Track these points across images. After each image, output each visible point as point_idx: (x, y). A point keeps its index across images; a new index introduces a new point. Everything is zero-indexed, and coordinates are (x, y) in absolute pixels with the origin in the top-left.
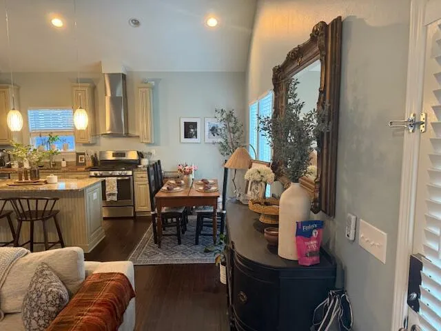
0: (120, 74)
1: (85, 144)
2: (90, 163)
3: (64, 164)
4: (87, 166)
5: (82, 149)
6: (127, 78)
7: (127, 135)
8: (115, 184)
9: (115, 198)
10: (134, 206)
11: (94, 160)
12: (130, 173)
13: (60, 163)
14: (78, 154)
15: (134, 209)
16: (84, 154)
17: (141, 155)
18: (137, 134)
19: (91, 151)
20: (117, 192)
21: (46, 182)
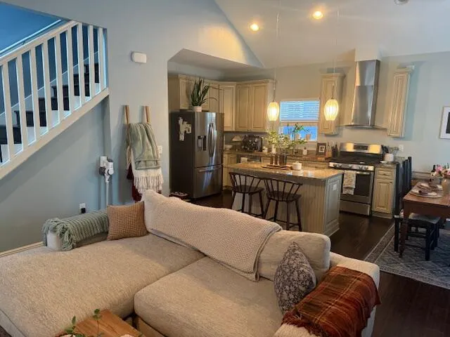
0: (374, 60)
1: (327, 135)
2: (329, 154)
3: (305, 152)
4: (327, 156)
5: (325, 140)
6: (381, 64)
7: (373, 127)
8: (354, 179)
9: (352, 192)
10: (371, 204)
11: (334, 150)
12: (371, 168)
13: (302, 151)
14: (319, 144)
15: (371, 208)
16: (324, 144)
17: (385, 150)
18: (384, 127)
19: (332, 142)
20: (354, 187)
21: (292, 169)
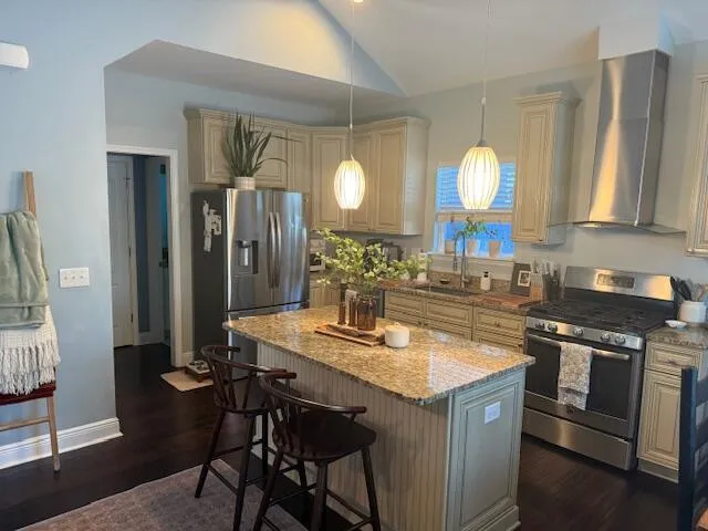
0: (651, 52)
2: (538, 293)
3: (485, 284)
4: (532, 298)
5: (529, 257)
6: (673, 65)
7: (647, 227)
8: (586, 367)
9: (581, 403)
10: (634, 441)
11: (552, 283)
12: (635, 342)
13: (478, 280)
14: (518, 267)
15: (634, 452)
17: (682, 290)
18: (680, 227)
19: (549, 262)
20: (587, 392)
21: (382, 341)
